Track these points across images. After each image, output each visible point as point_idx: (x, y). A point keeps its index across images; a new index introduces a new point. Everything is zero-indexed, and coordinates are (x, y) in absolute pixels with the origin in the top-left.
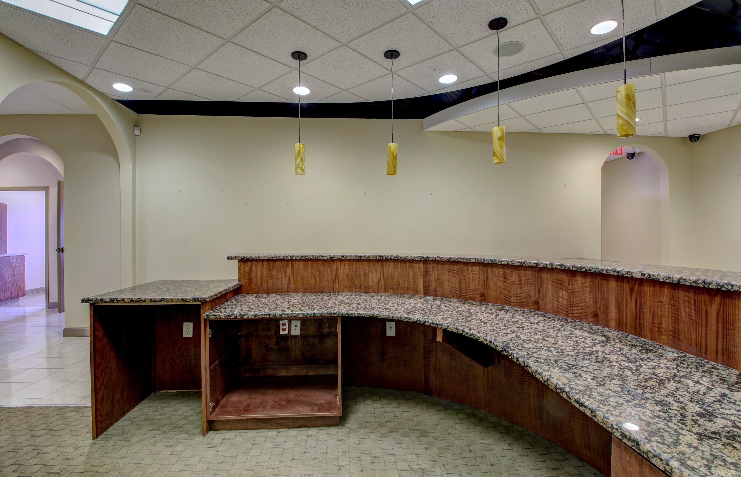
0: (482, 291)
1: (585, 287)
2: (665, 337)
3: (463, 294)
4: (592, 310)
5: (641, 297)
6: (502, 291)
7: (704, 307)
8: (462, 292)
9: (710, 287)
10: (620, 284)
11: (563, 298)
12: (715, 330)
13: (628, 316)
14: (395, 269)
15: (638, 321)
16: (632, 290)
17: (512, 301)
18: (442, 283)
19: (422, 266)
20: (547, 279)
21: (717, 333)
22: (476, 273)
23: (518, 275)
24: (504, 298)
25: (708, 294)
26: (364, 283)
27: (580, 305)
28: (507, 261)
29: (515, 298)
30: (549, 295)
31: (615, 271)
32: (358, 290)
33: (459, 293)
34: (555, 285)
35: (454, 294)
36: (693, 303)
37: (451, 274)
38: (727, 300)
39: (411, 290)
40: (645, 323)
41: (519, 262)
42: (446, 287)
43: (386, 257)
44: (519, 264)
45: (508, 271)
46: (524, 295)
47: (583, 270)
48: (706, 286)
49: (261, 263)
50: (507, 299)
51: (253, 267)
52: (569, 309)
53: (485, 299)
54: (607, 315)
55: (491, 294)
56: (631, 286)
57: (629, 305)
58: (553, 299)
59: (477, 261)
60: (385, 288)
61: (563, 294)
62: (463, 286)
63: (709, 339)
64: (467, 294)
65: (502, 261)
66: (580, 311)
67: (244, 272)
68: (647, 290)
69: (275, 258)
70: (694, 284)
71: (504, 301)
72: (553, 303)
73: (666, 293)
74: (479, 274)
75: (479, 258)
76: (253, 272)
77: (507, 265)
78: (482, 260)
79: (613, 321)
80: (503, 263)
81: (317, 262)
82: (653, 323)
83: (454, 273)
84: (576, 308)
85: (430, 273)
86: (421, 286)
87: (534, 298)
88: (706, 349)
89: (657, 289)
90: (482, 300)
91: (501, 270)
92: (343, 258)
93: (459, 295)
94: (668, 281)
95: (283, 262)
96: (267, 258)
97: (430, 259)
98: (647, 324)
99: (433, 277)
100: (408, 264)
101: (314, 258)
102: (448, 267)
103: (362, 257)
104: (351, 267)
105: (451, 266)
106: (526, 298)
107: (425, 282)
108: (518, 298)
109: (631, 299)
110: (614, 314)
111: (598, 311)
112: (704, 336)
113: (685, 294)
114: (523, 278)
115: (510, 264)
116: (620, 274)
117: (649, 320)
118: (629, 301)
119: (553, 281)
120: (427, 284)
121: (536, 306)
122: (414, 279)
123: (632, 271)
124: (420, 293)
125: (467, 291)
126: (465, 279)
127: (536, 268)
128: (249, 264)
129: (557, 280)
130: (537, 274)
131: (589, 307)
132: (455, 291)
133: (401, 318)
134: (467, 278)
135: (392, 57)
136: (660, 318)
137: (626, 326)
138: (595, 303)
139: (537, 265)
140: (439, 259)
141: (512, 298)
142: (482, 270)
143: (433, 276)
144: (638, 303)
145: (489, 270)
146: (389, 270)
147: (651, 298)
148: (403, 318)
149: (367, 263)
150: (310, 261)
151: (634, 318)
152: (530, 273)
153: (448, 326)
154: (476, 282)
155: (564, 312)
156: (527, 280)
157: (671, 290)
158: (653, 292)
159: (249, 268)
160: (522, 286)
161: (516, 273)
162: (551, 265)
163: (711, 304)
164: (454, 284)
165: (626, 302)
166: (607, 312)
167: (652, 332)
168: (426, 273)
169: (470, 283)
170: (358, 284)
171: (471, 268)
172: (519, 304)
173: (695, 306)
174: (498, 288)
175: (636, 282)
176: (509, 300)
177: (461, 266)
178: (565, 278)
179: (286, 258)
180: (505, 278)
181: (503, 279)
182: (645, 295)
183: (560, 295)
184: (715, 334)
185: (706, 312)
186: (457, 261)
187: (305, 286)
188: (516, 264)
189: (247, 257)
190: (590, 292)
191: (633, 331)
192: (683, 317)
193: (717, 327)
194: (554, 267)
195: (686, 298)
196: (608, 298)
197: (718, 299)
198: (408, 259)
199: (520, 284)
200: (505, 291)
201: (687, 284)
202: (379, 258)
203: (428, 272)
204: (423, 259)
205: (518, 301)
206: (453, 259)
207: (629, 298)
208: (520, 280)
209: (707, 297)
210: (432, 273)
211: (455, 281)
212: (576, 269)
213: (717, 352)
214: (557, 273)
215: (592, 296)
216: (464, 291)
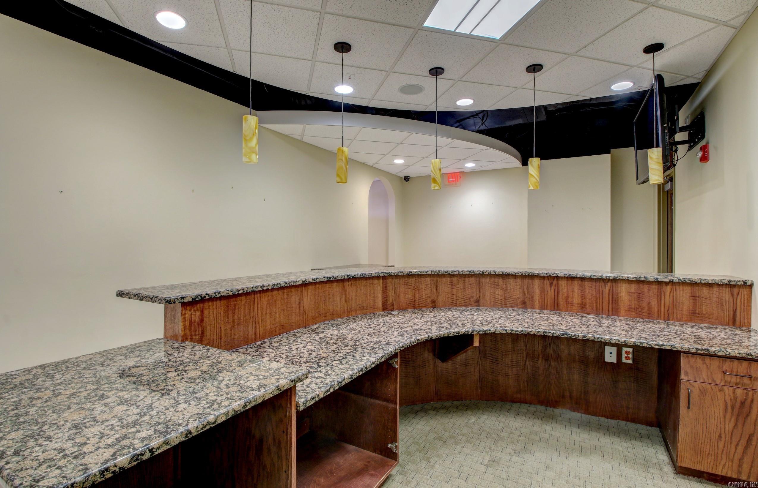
0: (432, 299)
1: (516, 285)
2: (575, 308)
3: (416, 304)
4: (521, 299)
5: (558, 288)
6: (450, 295)
7: (601, 289)
8: (416, 302)
9: (610, 278)
10: (542, 281)
11: (499, 295)
12: (608, 300)
13: (549, 300)
14: (357, 288)
15: (556, 302)
16: (551, 284)
17: (458, 303)
18: (399, 297)
19: (381, 282)
20: (486, 283)
21: (609, 300)
22: (428, 283)
23: (462, 282)
24: (452, 301)
25: (604, 282)
26: (329, 310)
27: (512, 298)
28: (459, 271)
29: (460, 300)
30: (488, 294)
31: (545, 274)
32: (324, 318)
33: (413, 303)
34: (493, 286)
35: (409, 305)
36: (594, 288)
37: (406, 286)
38: (614, 284)
39: (371, 308)
40: (561, 303)
41: (468, 271)
42: (402, 299)
43: (353, 275)
44: (468, 273)
45: (454, 280)
46: (467, 296)
47: (520, 274)
48: (608, 278)
49: (217, 303)
50: (454, 302)
51: (206, 313)
52: (503, 302)
53: (435, 305)
54: (533, 302)
55: (440, 300)
56: (551, 282)
57: (549, 293)
58: (490, 296)
59: (433, 273)
60: (348, 311)
61: (499, 292)
62: (416, 296)
63: (604, 304)
64: (420, 303)
65: (455, 271)
66: (512, 302)
67: (191, 323)
68: (563, 283)
69: (241, 292)
70: (600, 278)
71: (452, 304)
72: (490, 300)
73: (576, 284)
74: (430, 284)
75: (435, 270)
76: (205, 319)
77: (459, 274)
78: (438, 272)
79: (538, 304)
80: (455, 273)
81: (285, 291)
82: (567, 301)
83: (410, 286)
84: (508, 300)
85: (388, 288)
86: (380, 303)
87: (475, 298)
88: (602, 310)
89: (570, 282)
90: (432, 306)
91: (449, 279)
92: (314, 281)
93: (413, 305)
94: (583, 277)
95: (248, 297)
96: (231, 293)
97: (392, 274)
98: (563, 302)
99: (391, 293)
100: (368, 281)
101: (286, 285)
102: (403, 281)
103: (331, 277)
104: (318, 291)
105: (406, 279)
106: (469, 299)
107: (384, 297)
108: (463, 299)
109: (551, 290)
110: (538, 300)
111: (526, 300)
112: (601, 303)
113: (589, 283)
114: (466, 284)
115: (461, 273)
116: (548, 275)
117: (564, 301)
118: (549, 290)
119: (491, 284)
120: (385, 299)
121: (477, 304)
122: (374, 297)
123: (557, 273)
124: (379, 310)
125: (420, 300)
126: (419, 290)
127: (481, 275)
128: (199, 306)
129: (494, 282)
130: (478, 279)
131: (519, 298)
132: (410, 302)
133: (450, 334)
134: (420, 289)
135: (342, 50)
136: (572, 297)
137: (547, 306)
138: (524, 294)
139: (483, 272)
140: (400, 274)
141: (458, 301)
142: (433, 280)
143: (391, 290)
144: (556, 291)
145: (439, 279)
146: (352, 289)
147: (566, 287)
148: (452, 333)
149: (332, 284)
150: (279, 290)
151: (553, 301)
152: (472, 279)
153: (496, 330)
154: (428, 291)
155: (500, 305)
156: (470, 284)
157: (580, 282)
158: (567, 283)
159: (199, 313)
160: (466, 290)
161: (461, 281)
162: (495, 272)
163: (605, 286)
164: (409, 296)
165: (547, 291)
166: (533, 299)
167: (567, 306)
168: (385, 288)
169: (423, 293)
170: (323, 312)
171: (423, 279)
172: (463, 304)
173: (595, 289)
174: (446, 294)
175: (554, 278)
176: (456, 302)
177: (415, 279)
178: (500, 281)
179: (256, 290)
180: (452, 285)
181: (451, 286)
182: (561, 286)
183: (497, 293)
184: (608, 301)
185: (602, 291)
186: (416, 274)
187: (273, 326)
188: (466, 273)
189: (201, 295)
190: (520, 288)
191: (553, 308)
192: (588, 295)
193: (609, 298)
194: (497, 273)
195: (589, 285)
196: (534, 291)
197: (609, 284)
198: (373, 275)
199: (465, 288)
200: (452, 295)
201: (596, 277)
202: (347, 278)
203: (386, 287)
204: (386, 275)
205: (463, 302)
206: (413, 273)
207: (549, 289)
208: (465, 285)
209: (603, 283)
210: (390, 288)
211: (410, 293)
212: (514, 274)
213: (609, 311)
214: (494, 277)
215: (521, 291)
216: (417, 301)
